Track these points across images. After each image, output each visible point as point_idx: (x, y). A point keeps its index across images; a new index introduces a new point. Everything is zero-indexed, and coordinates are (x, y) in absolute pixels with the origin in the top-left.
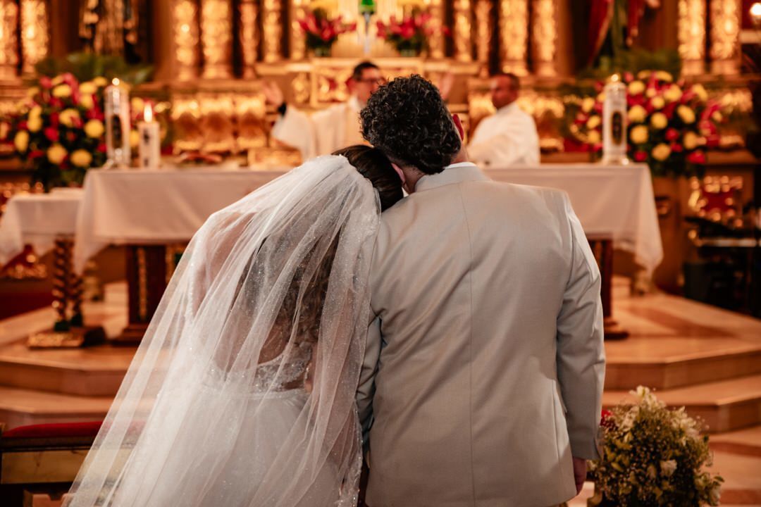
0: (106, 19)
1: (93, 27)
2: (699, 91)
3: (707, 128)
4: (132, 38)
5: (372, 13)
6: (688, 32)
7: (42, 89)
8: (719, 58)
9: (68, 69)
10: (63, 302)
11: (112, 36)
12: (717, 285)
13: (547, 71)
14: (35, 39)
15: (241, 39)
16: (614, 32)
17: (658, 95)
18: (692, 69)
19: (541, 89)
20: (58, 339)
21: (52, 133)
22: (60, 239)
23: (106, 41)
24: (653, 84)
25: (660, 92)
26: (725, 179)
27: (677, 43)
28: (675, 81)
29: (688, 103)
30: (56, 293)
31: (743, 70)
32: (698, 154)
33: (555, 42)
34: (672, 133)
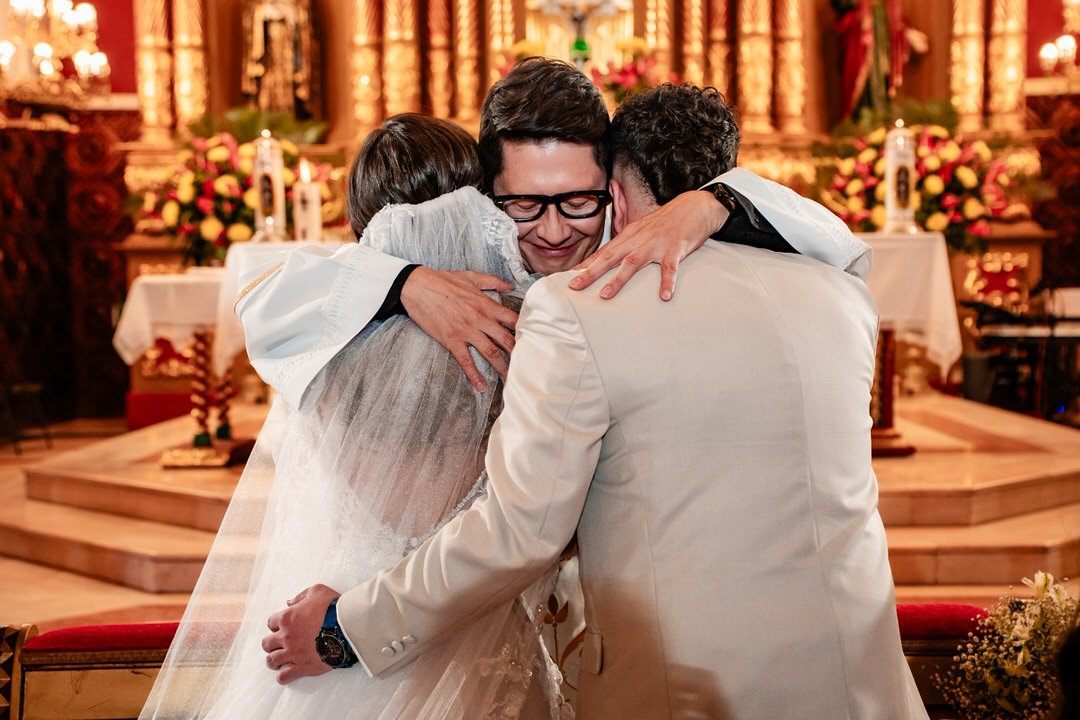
0: (273, 72)
1: (258, 80)
2: (982, 149)
3: (992, 193)
4: (303, 93)
5: (586, 59)
6: (963, 81)
7: (196, 151)
8: (1000, 112)
9: (226, 128)
10: (204, 409)
11: (280, 91)
12: (1003, 382)
13: (796, 128)
14: (190, 96)
15: (431, 90)
16: (875, 82)
17: (932, 154)
18: (970, 125)
19: (788, 149)
20: (198, 456)
21: (206, 204)
22: (200, 331)
23: (273, 97)
24: (925, 141)
25: (935, 151)
26: (1007, 256)
27: (949, 94)
28: (952, 137)
29: (969, 164)
30: (196, 399)
31: (1028, 125)
32: (981, 225)
33: (805, 93)
34: (950, 200)
